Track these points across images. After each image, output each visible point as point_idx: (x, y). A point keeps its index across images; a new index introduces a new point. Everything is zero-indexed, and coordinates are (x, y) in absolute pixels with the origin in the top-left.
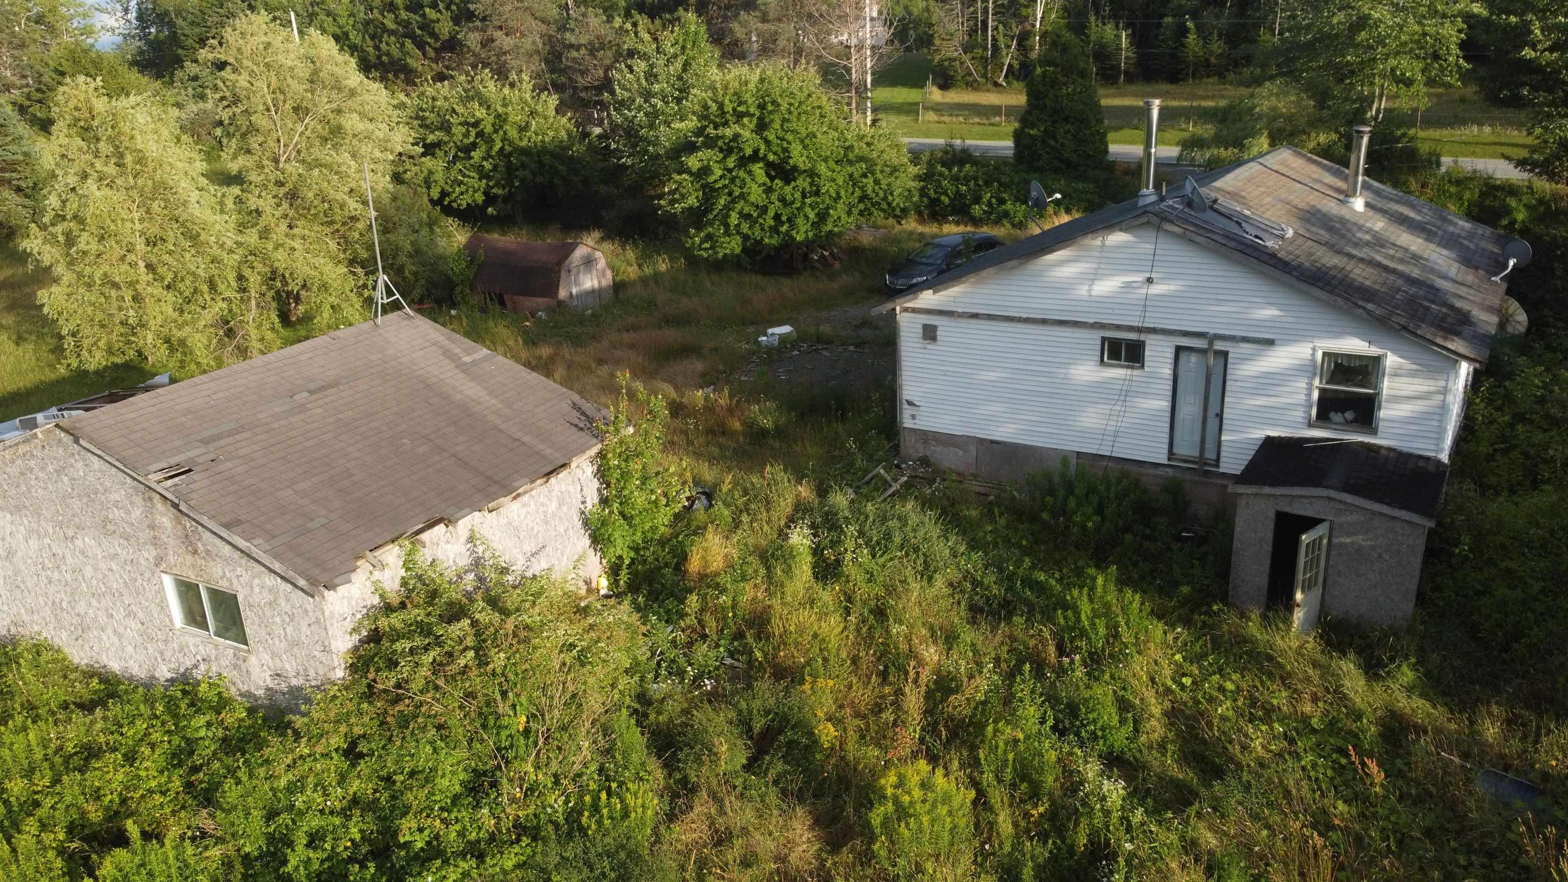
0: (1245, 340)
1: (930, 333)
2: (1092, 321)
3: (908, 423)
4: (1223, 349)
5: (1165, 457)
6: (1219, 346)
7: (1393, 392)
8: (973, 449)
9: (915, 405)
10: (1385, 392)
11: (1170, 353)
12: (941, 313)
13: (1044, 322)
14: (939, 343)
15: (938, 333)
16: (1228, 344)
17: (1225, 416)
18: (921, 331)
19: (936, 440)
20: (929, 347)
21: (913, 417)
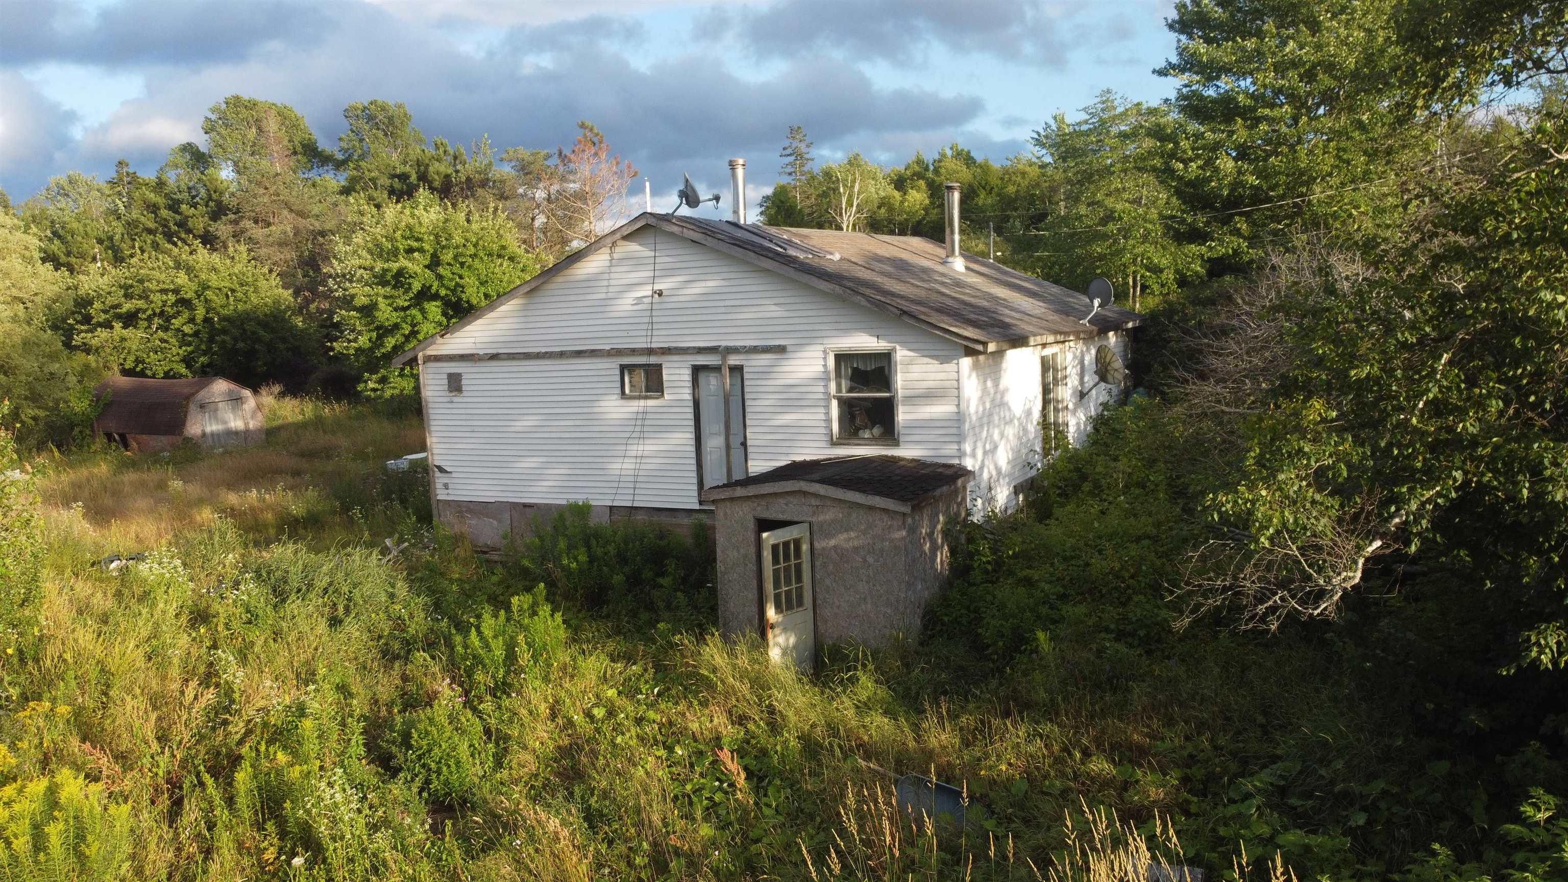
0: (755, 350)
1: (455, 384)
2: (608, 347)
3: (442, 495)
4: (737, 363)
5: (696, 500)
6: (733, 360)
7: (908, 393)
8: (507, 516)
9: (446, 472)
10: (900, 391)
11: (686, 375)
12: (463, 358)
13: (562, 355)
14: (465, 394)
15: (463, 382)
16: (742, 357)
17: (749, 443)
18: (446, 382)
19: (470, 511)
20: (456, 399)
21: (446, 486)
